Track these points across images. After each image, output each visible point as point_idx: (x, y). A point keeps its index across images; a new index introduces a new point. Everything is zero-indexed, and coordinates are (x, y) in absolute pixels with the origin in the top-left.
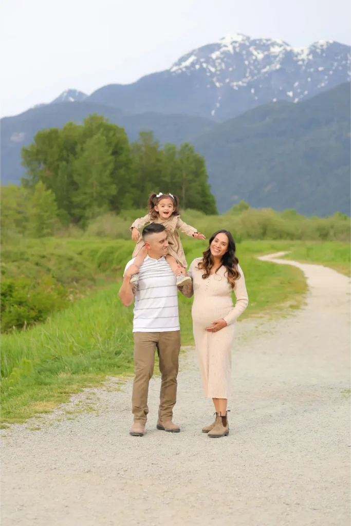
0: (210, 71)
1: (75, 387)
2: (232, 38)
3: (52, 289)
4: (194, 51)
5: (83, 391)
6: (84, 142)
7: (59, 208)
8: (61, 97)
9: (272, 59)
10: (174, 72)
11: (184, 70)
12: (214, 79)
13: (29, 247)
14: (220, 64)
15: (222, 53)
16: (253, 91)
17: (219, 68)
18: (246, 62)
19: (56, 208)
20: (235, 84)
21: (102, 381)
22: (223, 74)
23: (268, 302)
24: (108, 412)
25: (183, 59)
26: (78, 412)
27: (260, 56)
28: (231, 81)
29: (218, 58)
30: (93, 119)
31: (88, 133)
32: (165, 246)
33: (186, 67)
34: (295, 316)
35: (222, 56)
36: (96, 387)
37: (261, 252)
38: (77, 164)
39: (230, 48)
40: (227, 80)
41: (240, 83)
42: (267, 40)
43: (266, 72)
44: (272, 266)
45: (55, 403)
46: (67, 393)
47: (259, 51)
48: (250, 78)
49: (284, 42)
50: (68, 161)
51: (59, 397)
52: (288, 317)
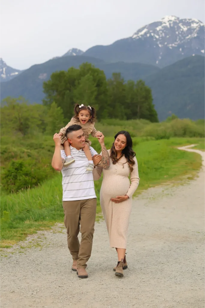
0: (156, 38)
1: (32, 230)
2: (168, 18)
3: (47, 166)
4: (146, 26)
5: (37, 233)
6: (80, 79)
7: (65, 118)
8: (68, 53)
9: (192, 31)
10: (135, 38)
11: (140, 37)
12: (158, 43)
13: (46, 141)
14: (161, 34)
15: (162, 27)
16: (181, 49)
17: (161, 36)
18: (177, 33)
19: (63, 118)
20: (170, 45)
21: (52, 226)
22: (163, 40)
23: (175, 175)
24: (49, 247)
25: (140, 31)
26: (28, 247)
27: (185, 29)
28: (168, 44)
29: (160, 30)
30: (85, 65)
31: (82, 74)
32: (82, 140)
33: (141, 35)
34: (189, 184)
35: (163, 29)
36: (46, 230)
37: (180, 144)
38: (76, 92)
39: (168, 24)
40: (166, 43)
41: (173, 45)
42: (189, 20)
43: (189, 39)
44: (184, 153)
45: (16, 241)
46: (26, 234)
47: (185, 26)
48: (179, 42)
49: (199, 21)
50: (70, 90)
51: (20, 237)
52: (184, 185)
